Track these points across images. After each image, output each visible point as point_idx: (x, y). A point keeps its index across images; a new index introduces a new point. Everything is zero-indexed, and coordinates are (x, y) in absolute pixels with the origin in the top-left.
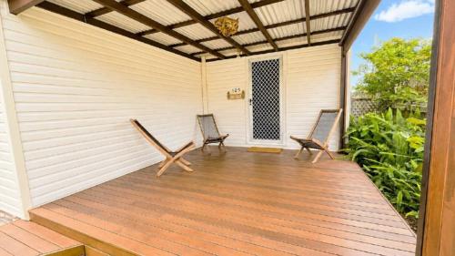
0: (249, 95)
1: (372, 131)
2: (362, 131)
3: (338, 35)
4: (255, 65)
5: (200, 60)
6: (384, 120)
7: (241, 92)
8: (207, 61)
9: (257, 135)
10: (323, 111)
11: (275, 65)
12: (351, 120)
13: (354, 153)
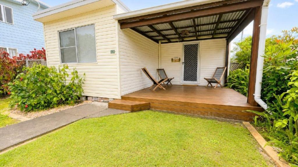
0: (183, 60)
1: (239, 76)
2: (234, 76)
3: (226, 35)
4: (186, 47)
5: (158, 43)
6: (243, 71)
7: (179, 59)
8: (162, 43)
9: (185, 79)
10: (218, 68)
11: (196, 47)
12: (230, 72)
13: (231, 85)
